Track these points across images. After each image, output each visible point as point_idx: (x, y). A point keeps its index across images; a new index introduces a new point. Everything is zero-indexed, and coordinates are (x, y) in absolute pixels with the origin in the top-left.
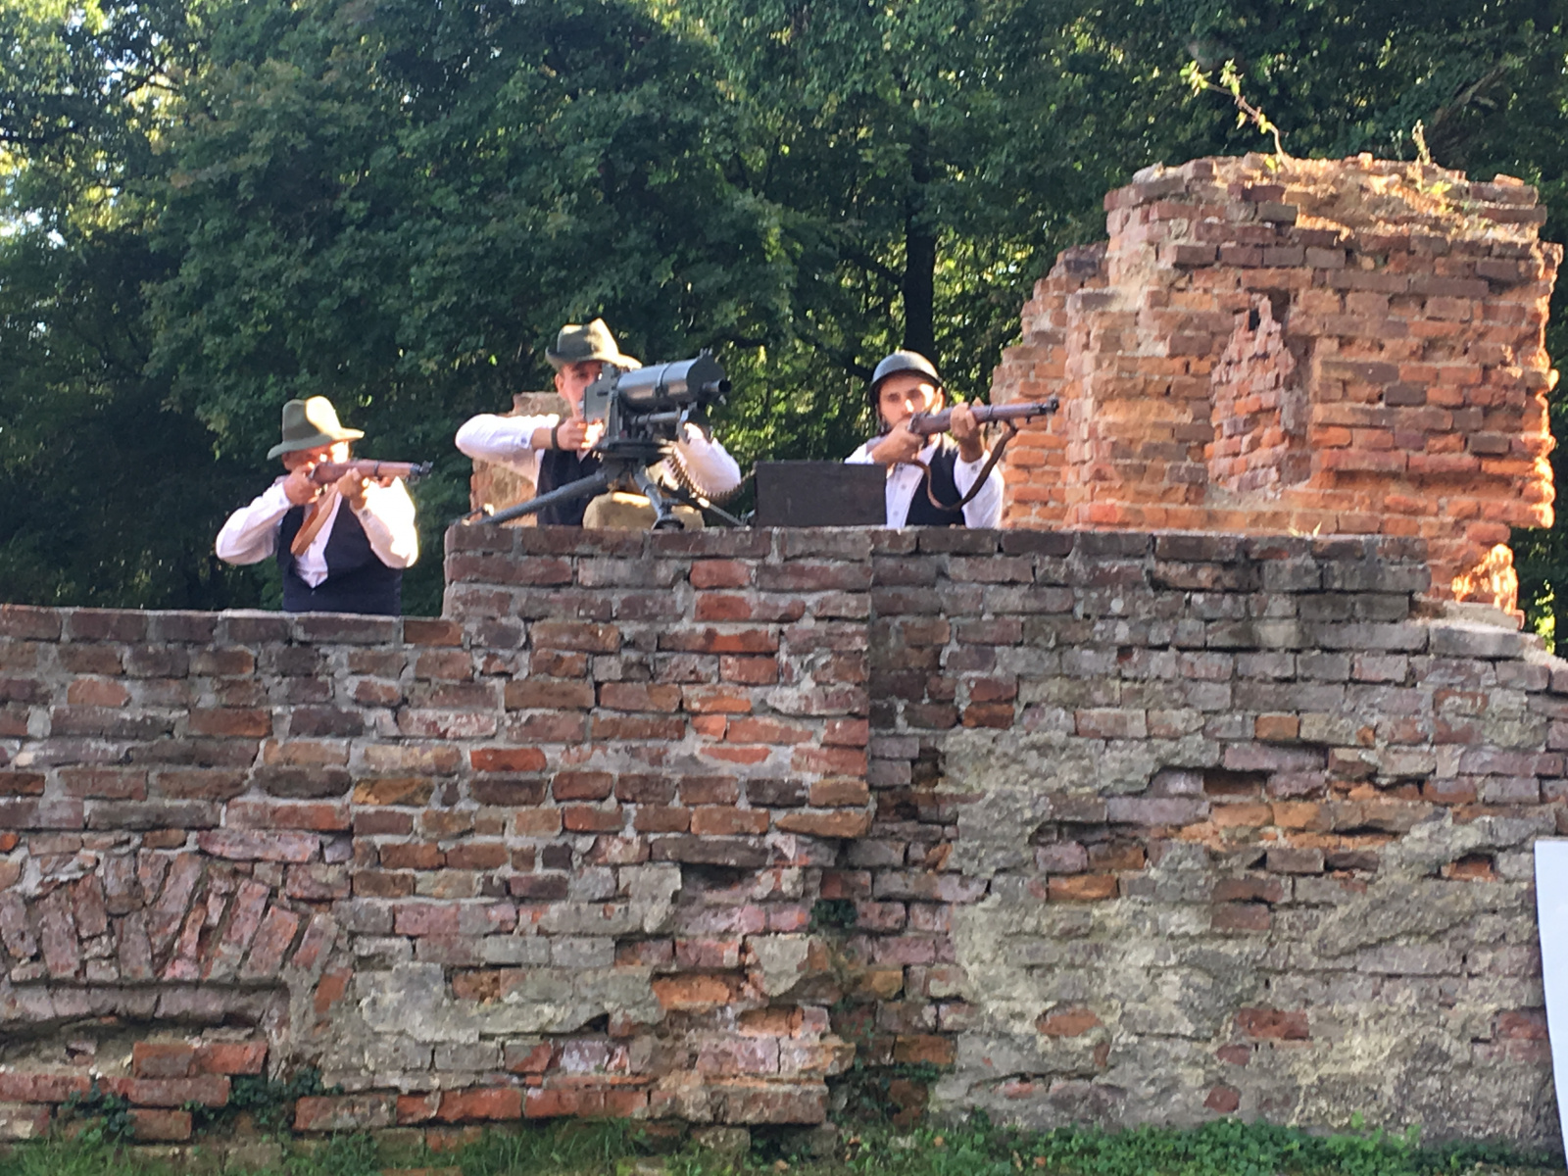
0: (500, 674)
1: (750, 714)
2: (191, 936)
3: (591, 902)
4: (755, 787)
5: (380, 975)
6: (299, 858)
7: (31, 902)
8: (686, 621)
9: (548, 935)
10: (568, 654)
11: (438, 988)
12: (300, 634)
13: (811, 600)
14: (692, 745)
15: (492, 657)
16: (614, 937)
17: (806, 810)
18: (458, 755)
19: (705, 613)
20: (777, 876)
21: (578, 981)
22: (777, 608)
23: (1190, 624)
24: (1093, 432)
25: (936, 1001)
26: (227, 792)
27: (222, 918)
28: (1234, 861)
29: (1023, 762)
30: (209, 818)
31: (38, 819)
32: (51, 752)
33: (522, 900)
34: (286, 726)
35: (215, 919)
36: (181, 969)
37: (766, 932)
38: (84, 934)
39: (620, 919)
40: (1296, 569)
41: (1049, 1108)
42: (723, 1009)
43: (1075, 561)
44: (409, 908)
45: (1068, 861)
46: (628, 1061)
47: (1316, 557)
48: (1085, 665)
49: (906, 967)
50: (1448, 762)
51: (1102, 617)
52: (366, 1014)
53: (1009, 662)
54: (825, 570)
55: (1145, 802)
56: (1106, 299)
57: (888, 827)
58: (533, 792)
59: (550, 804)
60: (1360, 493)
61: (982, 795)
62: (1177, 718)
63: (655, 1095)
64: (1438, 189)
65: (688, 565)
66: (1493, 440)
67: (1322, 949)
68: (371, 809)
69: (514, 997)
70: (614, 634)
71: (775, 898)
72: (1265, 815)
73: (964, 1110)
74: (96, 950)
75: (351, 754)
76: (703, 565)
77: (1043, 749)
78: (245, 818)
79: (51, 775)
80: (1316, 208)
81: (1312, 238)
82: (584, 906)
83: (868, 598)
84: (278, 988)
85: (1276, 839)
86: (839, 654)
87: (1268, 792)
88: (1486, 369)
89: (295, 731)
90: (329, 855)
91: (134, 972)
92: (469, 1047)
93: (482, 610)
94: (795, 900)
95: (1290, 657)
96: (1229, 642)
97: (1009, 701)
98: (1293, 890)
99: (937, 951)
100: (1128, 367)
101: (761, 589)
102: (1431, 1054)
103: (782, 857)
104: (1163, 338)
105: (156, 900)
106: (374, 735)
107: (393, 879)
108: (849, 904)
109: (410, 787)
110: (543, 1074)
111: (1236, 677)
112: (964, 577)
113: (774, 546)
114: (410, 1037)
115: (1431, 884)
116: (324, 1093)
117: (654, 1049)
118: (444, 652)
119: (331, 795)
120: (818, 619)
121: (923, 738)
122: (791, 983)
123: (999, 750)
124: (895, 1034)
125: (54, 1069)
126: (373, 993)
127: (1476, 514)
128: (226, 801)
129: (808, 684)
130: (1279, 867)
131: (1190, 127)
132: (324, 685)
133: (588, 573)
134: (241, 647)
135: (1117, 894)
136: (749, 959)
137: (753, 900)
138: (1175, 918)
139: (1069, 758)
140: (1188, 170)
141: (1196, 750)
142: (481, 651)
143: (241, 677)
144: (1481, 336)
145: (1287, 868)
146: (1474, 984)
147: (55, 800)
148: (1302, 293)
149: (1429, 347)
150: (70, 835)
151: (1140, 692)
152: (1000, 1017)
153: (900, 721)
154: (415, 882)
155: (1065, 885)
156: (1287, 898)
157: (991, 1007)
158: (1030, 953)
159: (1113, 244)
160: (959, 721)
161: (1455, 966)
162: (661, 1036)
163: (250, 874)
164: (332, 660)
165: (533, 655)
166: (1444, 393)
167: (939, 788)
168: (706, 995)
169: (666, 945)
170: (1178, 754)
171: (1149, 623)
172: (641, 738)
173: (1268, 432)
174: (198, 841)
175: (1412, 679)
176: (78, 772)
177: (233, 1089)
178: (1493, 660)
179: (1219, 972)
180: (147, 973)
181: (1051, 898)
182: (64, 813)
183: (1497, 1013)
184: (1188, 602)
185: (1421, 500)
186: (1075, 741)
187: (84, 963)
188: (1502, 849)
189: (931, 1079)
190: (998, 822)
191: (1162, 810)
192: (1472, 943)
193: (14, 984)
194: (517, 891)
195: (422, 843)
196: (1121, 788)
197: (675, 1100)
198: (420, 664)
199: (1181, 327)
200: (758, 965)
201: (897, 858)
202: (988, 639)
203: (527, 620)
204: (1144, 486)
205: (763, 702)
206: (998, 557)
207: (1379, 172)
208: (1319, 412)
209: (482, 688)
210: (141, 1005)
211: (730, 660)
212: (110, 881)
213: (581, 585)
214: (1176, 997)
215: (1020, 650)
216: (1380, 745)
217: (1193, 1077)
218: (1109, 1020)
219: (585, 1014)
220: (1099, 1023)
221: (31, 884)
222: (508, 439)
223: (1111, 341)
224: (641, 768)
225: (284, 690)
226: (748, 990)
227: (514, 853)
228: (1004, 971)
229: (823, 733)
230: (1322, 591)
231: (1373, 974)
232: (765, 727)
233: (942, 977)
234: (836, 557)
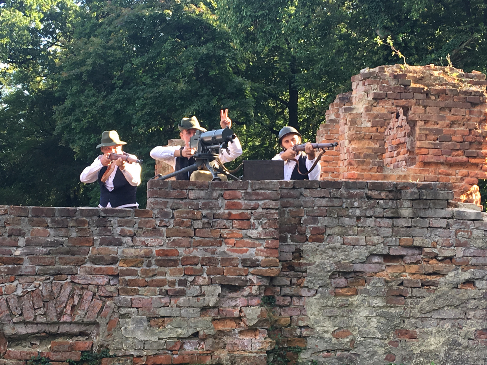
0: (164, 226)
1: (242, 238)
2: (69, 308)
3: (193, 297)
4: (244, 261)
5: (128, 320)
6: (102, 284)
7: (19, 297)
8: (222, 209)
9: (180, 307)
10: (185, 220)
11: (145, 324)
12: (102, 214)
13: (261, 203)
14: (224, 248)
15: (162, 221)
16: (200, 308)
17: (260, 268)
18: (151, 251)
19: (228, 207)
20: (251, 288)
21: (189, 322)
22: (250, 205)
23: (379, 210)
24: (348, 150)
25: (300, 327)
26: (80, 263)
27: (79, 302)
28: (393, 283)
29: (327, 253)
30: (75, 271)
31: (22, 272)
32: (25, 251)
33: (172, 296)
34: (98, 243)
35: (76, 303)
36: (66, 318)
37: (248, 306)
38: (36, 307)
39: (202, 302)
40: (412, 192)
41: (336, 361)
42: (234, 330)
43: (343, 191)
44: (137, 299)
45: (341, 283)
46: (205, 346)
47: (418, 189)
48: (346, 223)
49: (291, 317)
50: (460, 252)
51: (351, 208)
52: (123, 332)
53: (323, 222)
54: (265, 193)
55: (365, 265)
56: (352, 109)
57: (285, 273)
58: (175, 263)
59: (180, 266)
60: (432, 169)
61: (314, 263)
62: (375, 239)
63: (213, 357)
64: (455, 75)
65: (222, 192)
66: (472, 152)
67: (421, 311)
68: (125, 268)
69: (169, 326)
70: (200, 214)
71: (250, 295)
72: (403, 269)
73: (310, 361)
74: (40, 312)
75: (119, 251)
76: (227, 192)
77: (333, 249)
78: (86, 271)
79: (26, 258)
80: (417, 81)
81: (415, 90)
82: (191, 298)
83: (279, 202)
84: (96, 324)
85: (406, 276)
86: (269, 220)
87: (403, 262)
88: (470, 130)
89: (101, 244)
90: (112, 283)
91: (51, 319)
92: (155, 342)
93: (159, 206)
94: (256, 296)
95: (410, 220)
96: (391, 215)
97: (323, 234)
98: (412, 292)
99: (301, 312)
100: (359, 130)
101: (245, 200)
102: (455, 343)
103: (252, 283)
104: (369, 121)
105: (58, 296)
106: (126, 245)
107: (132, 290)
108: (273, 297)
109: (137, 261)
110: (178, 350)
111: (393, 226)
112: (308, 195)
113: (249, 186)
114: (137, 339)
115: (455, 290)
116: (110, 356)
117: (213, 343)
118: (147, 219)
119: (112, 264)
120: (263, 209)
121: (296, 245)
122: (255, 322)
123: (319, 249)
124: (288, 338)
125: (26, 349)
126: (125, 325)
127: (468, 175)
128: (80, 266)
129: (260, 229)
130: (407, 285)
131: (377, 56)
132: (110, 229)
133: (192, 195)
134: (84, 218)
135: (357, 294)
136: (242, 314)
137: (243, 296)
138: (375, 301)
139: (341, 252)
140: (377, 69)
141: (381, 249)
142: (158, 219)
143: (84, 228)
144: (469, 120)
145: (410, 285)
146: (468, 321)
147: (27, 266)
148: (413, 107)
149: (452, 123)
150: (32, 277)
151: (363, 231)
152: (320, 332)
153: (289, 240)
154: (138, 291)
155: (340, 291)
156: (410, 295)
157: (318, 329)
158: (330, 312)
159: (354, 92)
160: (307, 240)
161: (463, 316)
162: (215, 339)
163: (87, 289)
164: (112, 222)
165: (175, 220)
166: (457, 138)
167: (301, 261)
168: (228, 326)
169: (217, 310)
170: (375, 250)
171: (366, 210)
172: (208, 246)
173: (402, 150)
174: (71, 279)
175: (448, 226)
176: (34, 257)
177: (82, 355)
178: (473, 220)
179: (389, 318)
180: (55, 319)
181: (336, 295)
182: (30, 270)
183: (476, 331)
184: (378, 203)
185: (450, 171)
186: (343, 246)
187: (36, 316)
188: (477, 279)
189: (299, 352)
190: (319, 272)
191: (370, 267)
192: (468, 309)
193: (14, 323)
194: (170, 294)
195: (140, 279)
196: (358, 261)
197: (219, 358)
198: (140, 223)
199: (375, 118)
200: (245, 316)
201: (288, 283)
202: (316, 215)
203: (173, 209)
204: (364, 167)
205: (246, 234)
206: (319, 189)
207: (436, 70)
208: (418, 144)
209: (159, 230)
210: (53, 329)
211: (236, 222)
212: (44, 291)
213: (190, 199)
214: (376, 326)
215: (326, 218)
216: (438, 247)
217: (381, 351)
218: (354, 333)
219: (191, 332)
220: (351, 334)
221: (19, 292)
222: (167, 154)
223: (353, 122)
224: (208, 255)
225: (97, 231)
226: (242, 324)
227: (169, 281)
228: (322, 318)
229: (265, 244)
230: (420, 199)
231: (437, 319)
232: (247, 242)
233: (302, 320)
234: (269, 189)
